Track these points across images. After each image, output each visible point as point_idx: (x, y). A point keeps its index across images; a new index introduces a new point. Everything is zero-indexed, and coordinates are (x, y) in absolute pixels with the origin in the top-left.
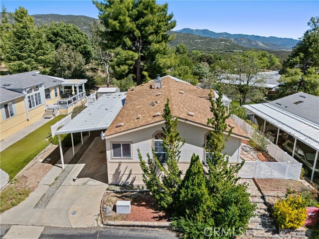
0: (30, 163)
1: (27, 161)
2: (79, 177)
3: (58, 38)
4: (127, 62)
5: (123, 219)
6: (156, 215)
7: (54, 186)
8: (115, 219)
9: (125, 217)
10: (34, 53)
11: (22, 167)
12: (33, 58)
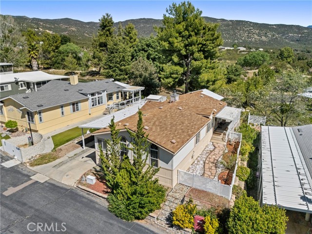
0: (69, 142)
1: (68, 141)
2: (86, 157)
3: (150, 48)
4: (172, 75)
5: (88, 187)
6: (106, 190)
7: (70, 159)
8: (84, 185)
9: (89, 186)
10: (119, 64)
11: (63, 144)
12: (117, 67)
